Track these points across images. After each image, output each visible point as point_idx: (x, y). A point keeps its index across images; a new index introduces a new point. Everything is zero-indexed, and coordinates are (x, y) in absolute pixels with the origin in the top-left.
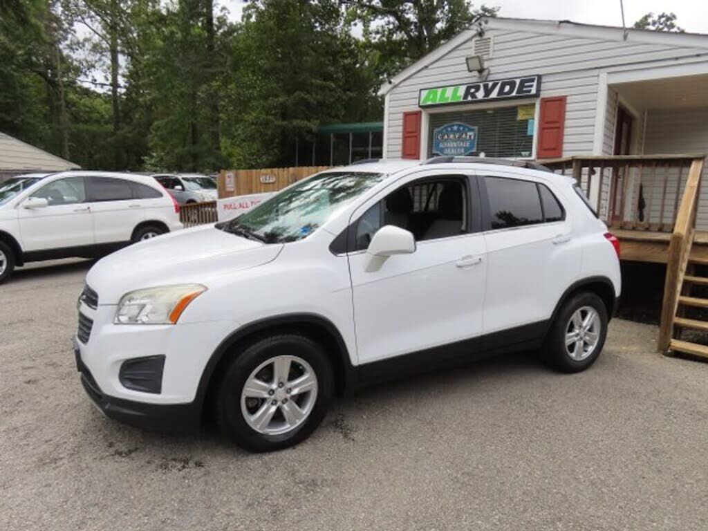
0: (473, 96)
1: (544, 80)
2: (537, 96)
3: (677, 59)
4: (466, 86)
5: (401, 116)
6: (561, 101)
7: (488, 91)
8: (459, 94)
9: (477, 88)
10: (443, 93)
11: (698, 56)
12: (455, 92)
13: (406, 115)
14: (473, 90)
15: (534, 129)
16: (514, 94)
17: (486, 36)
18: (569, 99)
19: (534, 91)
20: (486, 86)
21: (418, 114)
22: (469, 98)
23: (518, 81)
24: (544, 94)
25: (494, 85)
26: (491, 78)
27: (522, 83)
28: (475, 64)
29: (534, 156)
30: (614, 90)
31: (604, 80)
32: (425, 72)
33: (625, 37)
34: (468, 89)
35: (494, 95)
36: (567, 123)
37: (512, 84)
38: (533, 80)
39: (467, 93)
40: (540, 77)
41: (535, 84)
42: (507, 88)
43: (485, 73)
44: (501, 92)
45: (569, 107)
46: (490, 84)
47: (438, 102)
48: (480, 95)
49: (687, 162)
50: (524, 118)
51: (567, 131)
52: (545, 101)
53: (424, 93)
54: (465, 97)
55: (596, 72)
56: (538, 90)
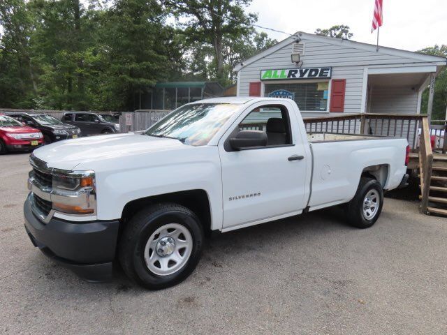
0: (293, 75)
1: (334, 69)
3: (404, 64)
4: (288, 71)
5: (249, 84)
6: (343, 81)
7: (303, 74)
8: (285, 74)
9: (296, 72)
10: (275, 73)
12: (283, 72)
13: (252, 84)
14: (293, 73)
15: (328, 96)
16: (317, 76)
17: (300, 43)
18: (347, 81)
19: (329, 75)
20: (301, 71)
21: (259, 84)
22: (291, 77)
23: (320, 69)
24: (334, 77)
25: (306, 71)
26: (303, 66)
27: (322, 70)
28: (296, 59)
29: (328, 111)
30: (370, 77)
31: (367, 72)
32: (263, 60)
33: (377, 50)
34: (290, 72)
35: (306, 76)
36: (346, 93)
37: (317, 71)
38: (328, 69)
39: (290, 74)
40: (331, 67)
41: (329, 71)
42: (313, 73)
43: (300, 63)
44: (310, 74)
45: (347, 85)
46: (304, 70)
47: (272, 78)
48: (298, 75)
50: (322, 89)
51: (346, 98)
52: (334, 81)
53: (263, 73)
54: (289, 76)
55: (362, 68)
56: (331, 75)
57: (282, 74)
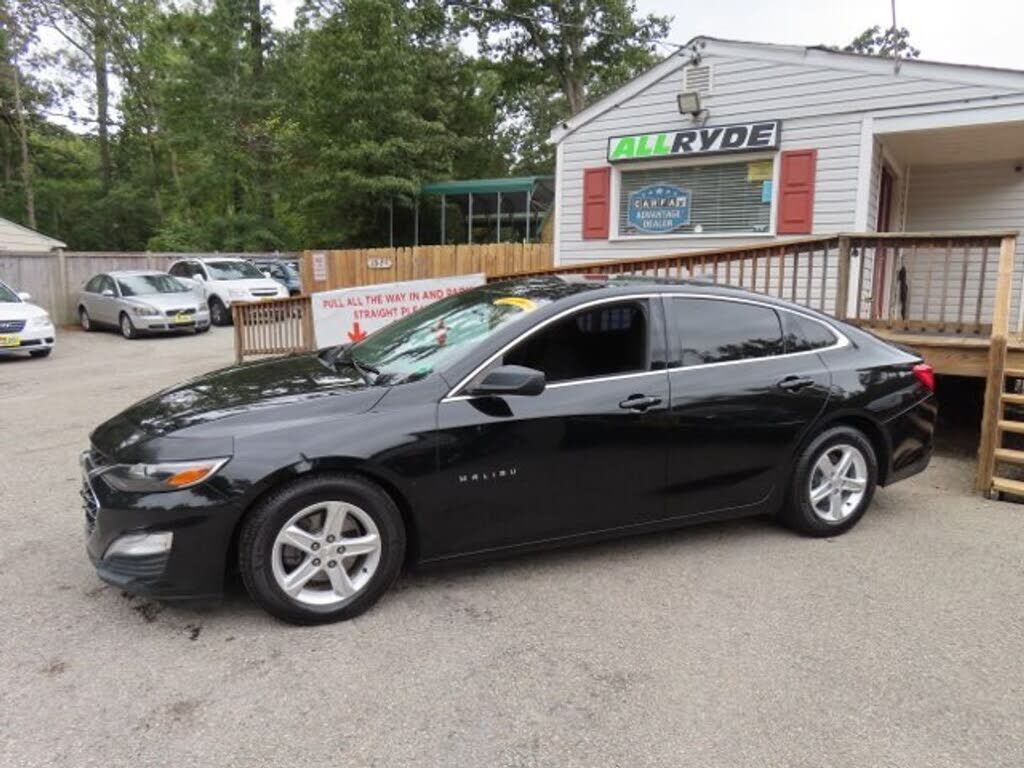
0: (686, 147)
1: (786, 126)
2: (775, 149)
3: (968, 101)
4: (675, 134)
5: (581, 174)
6: (810, 155)
7: (707, 142)
8: (665, 145)
9: (692, 137)
10: (643, 143)
11: (996, 97)
13: (589, 173)
14: (685, 140)
15: (773, 192)
16: (744, 145)
17: (703, 64)
18: (821, 154)
19: (772, 142)
20: (704, 134)
21: (606, 172)
22: (681, 151)
23: (750, 128)
24: (786, 147)
25: (716, 134)
26: (711, 122)
27: (756, 130)
28: (690, 104)
29: (772, 231)
30: (879, 140)
31: (870, 128)
32: (614, 113)
33: (895, 70)
34: (679, 137)
35: (716, 146)
36: (818, 186)
37: (742, 132)
38: (770, 127)
39: (677, 143)
40: (780, 122)
41: (774, 131)
42: (734, 138)
43: (703, 116)
44: (726, 142)
45: (820, 164)
46: (711, 131)
47: (635, 156)
48: (696, 146)
49: (995, 241)
50: (757, 178)
51: (817, 197)
52: (788, 156)
53: (615, 143)
54: (675, 148)
55: (857, 117)
56: (778, 140)
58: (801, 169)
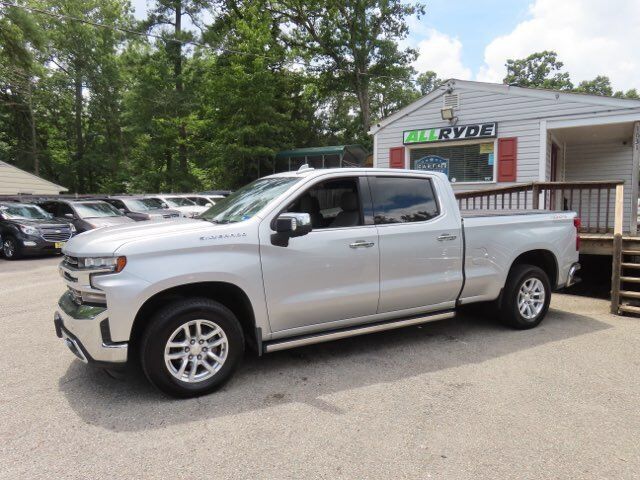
0: (446, 136)
1: (500, 125)
2: (495, 137)
3: (594, 113)
4: (439, 130)
5: (388, 151)
6: (513, 141)
7: (458, 133)
8: (435, 135)
10: (422, 134)
11: (609, 111)
12: (432, 133)
13: (393, 150)
14: (445, 133)
15: (494, 160)
16: (478, 135)
17: (453, 94)
18: (519, 139)
19: (493, 134)
20: (456, 130)
21: (401, 150)
22: (443, 138)
23: (481, 127)
24: (500, 136)
25: (462, 130)
26: (459, 123)
27: (484, 128)
28: (448, 115)
29: (494, 181)
30: (550, 132)
31: (545, 126)
32: (406, 119)
33: (557, 97)
34: (442, 132)
35: (463, 136)
36: (519, 156)
37: (477, 129)
38: (492, 126)
39: (441, 134)
40: (496, 123)
41: (494, 128)
42: (472, 132)
43: (455, 120)
44: (468, 134)
45: (519, 145)
46: (459, 128)
47: (418, 141)
48: (452, 136)
49: (613, 186)
50: (486, 152)
51: (519, 162)
52: (501, 141)
53: (407, 135)
54: (440, 137)
55: (538, 121)
56: (496, 132)
57: (432, 135)
58: (509, 147)
